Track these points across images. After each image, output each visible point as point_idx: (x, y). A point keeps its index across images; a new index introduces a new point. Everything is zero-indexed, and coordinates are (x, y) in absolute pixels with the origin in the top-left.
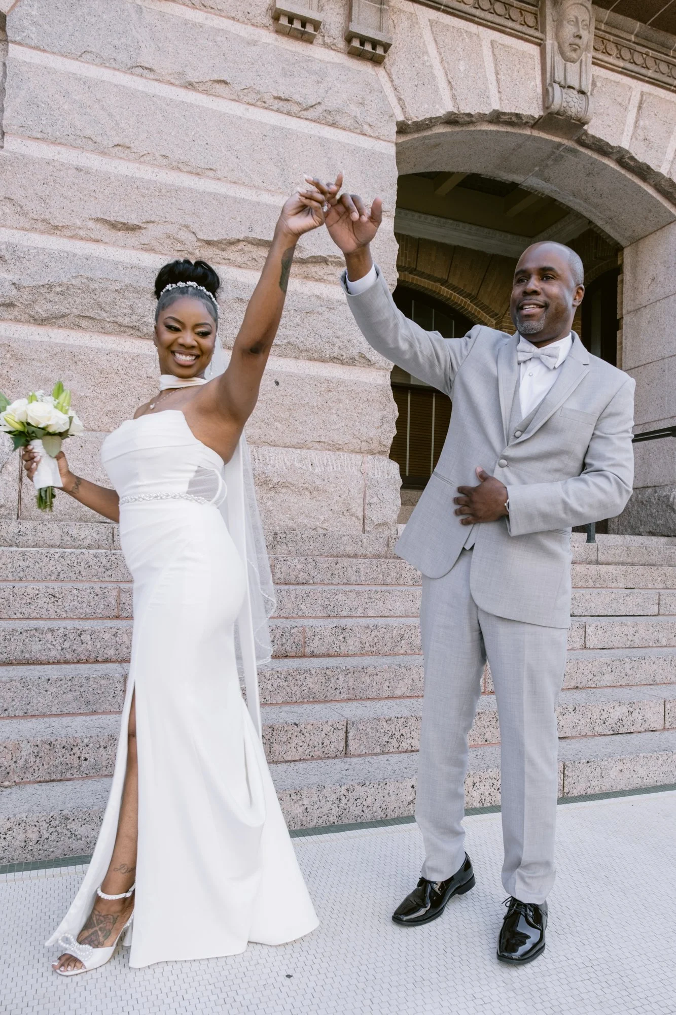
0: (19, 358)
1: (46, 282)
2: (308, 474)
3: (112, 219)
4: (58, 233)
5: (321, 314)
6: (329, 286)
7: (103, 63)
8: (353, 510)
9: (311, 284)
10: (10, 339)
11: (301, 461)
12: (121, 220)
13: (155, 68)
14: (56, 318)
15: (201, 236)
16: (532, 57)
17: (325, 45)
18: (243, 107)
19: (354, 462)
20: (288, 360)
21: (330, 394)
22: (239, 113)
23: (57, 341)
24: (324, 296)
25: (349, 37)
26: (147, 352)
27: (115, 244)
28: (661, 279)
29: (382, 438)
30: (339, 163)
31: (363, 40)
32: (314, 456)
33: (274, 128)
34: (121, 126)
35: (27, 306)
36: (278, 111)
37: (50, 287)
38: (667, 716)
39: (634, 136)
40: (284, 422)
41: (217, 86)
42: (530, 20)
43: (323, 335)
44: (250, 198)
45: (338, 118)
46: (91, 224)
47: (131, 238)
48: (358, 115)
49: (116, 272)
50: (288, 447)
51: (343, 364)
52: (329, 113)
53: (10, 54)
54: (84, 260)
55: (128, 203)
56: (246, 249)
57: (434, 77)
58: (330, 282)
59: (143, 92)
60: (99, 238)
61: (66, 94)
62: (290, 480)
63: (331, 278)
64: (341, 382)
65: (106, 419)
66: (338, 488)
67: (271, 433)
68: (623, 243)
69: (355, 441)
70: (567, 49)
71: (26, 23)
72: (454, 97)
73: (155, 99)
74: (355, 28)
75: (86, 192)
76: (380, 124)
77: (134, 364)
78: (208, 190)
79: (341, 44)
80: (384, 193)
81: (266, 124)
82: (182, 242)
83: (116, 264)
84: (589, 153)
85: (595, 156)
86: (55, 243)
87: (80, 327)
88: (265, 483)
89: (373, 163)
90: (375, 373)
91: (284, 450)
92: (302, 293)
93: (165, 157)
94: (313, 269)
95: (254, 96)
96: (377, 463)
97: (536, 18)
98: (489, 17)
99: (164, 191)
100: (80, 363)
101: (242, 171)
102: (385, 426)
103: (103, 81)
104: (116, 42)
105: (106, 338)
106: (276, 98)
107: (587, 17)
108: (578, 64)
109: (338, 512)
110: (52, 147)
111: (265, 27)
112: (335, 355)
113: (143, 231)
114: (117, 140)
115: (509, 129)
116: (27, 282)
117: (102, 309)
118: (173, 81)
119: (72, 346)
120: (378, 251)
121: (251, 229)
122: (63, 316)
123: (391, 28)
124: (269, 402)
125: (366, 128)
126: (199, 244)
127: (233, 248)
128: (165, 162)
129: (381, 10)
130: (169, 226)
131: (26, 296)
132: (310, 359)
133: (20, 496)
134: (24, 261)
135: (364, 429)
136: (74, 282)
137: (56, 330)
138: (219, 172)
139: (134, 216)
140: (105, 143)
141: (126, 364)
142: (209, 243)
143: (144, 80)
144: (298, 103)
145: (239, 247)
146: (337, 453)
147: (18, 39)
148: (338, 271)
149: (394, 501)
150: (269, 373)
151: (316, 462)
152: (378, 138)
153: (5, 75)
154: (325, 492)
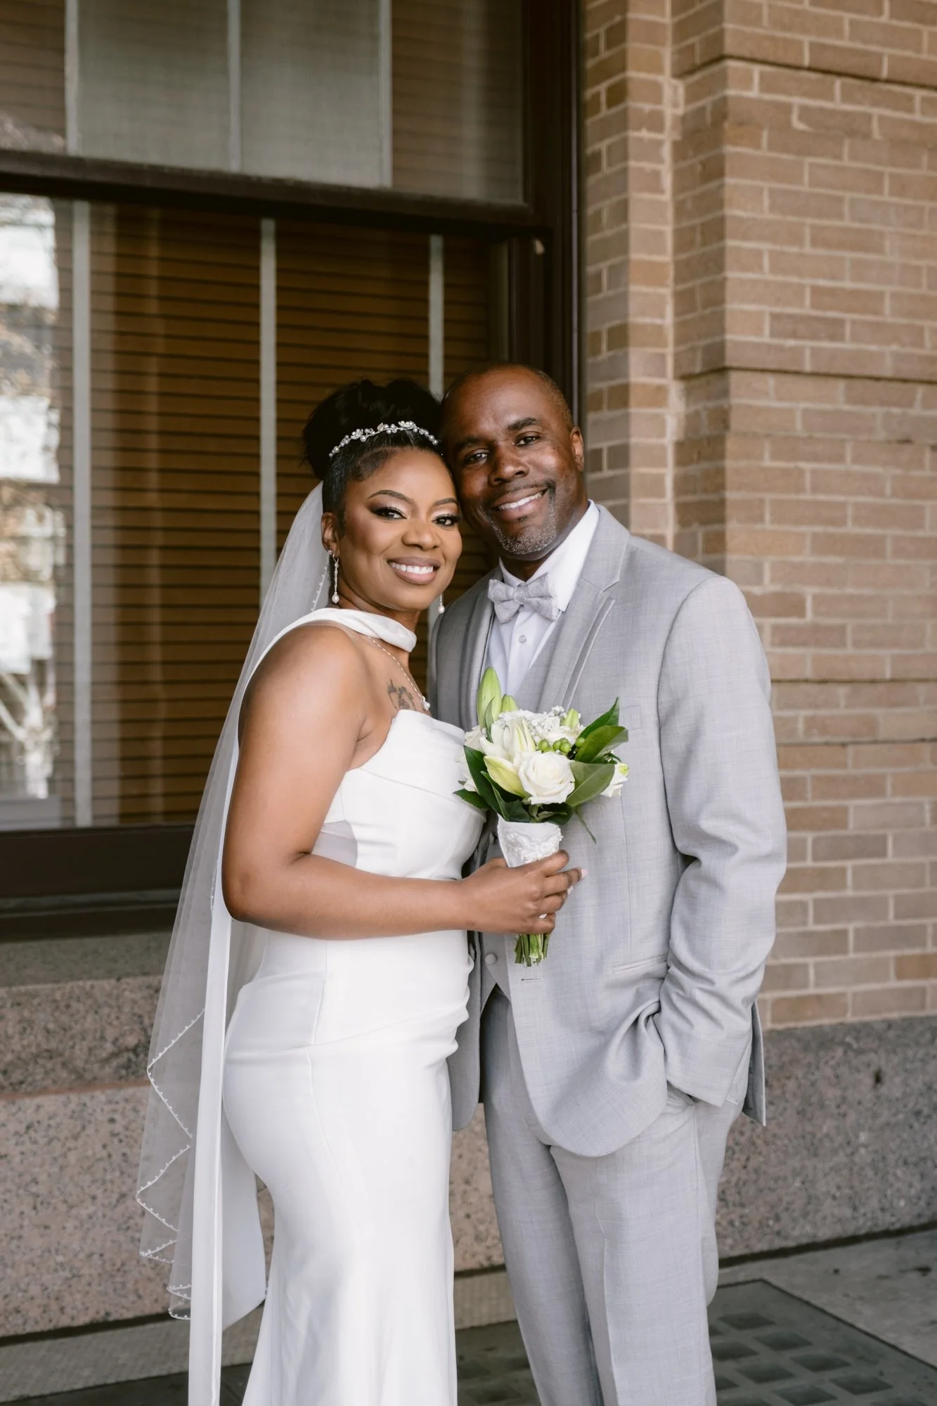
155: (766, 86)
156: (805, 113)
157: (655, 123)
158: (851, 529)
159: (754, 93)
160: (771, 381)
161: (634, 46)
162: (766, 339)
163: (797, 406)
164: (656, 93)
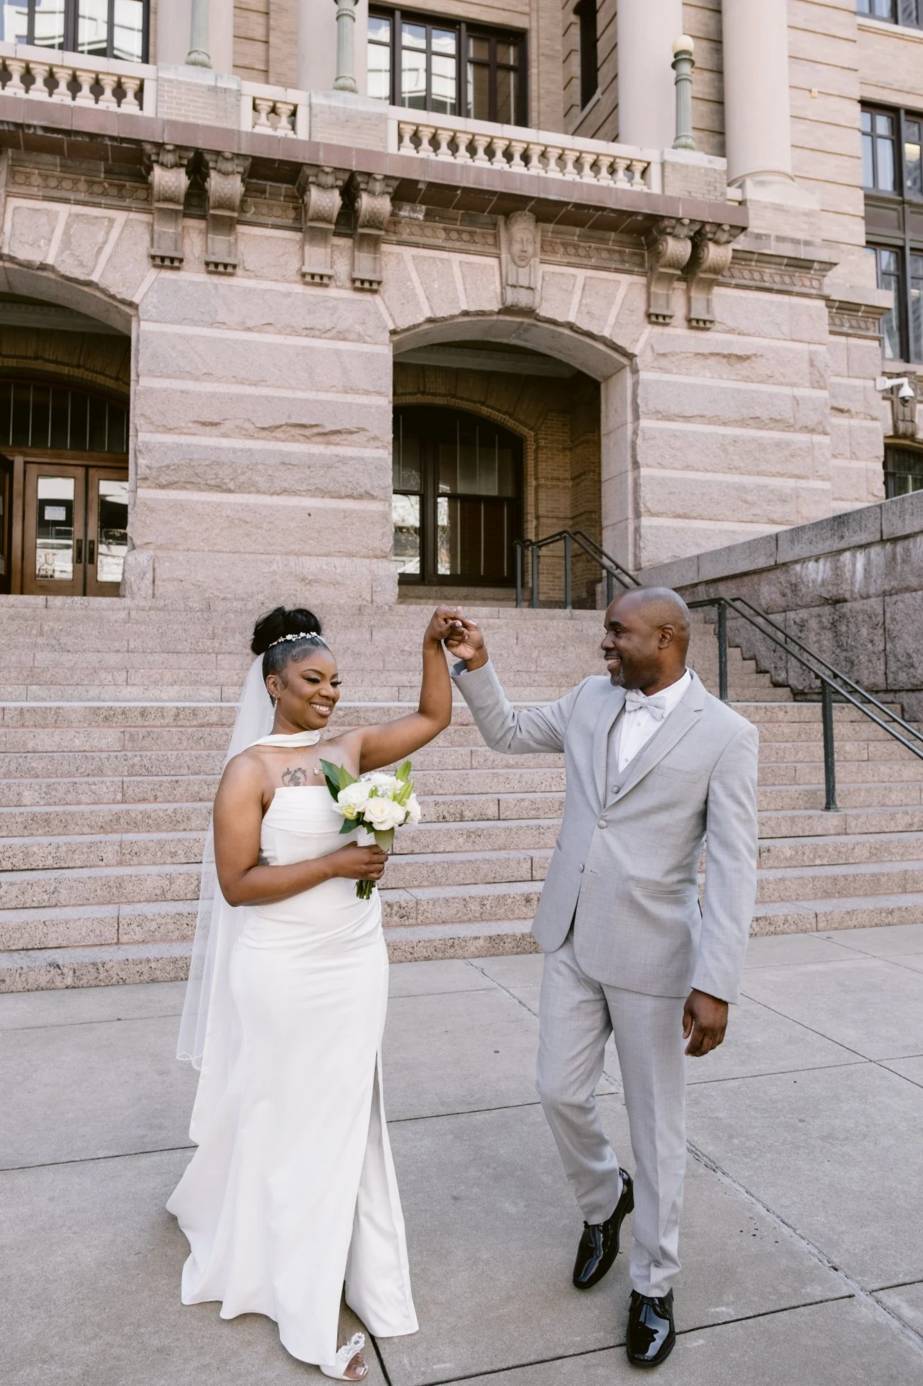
0: (151, 510)
1: (166, 463)
2: (332, 573)
3: (203, 420)
4: (172, 432)
5: (337, 467)
6: (344, 448)
7: (195, 323)
8: (364, 596)
9: (332, 447)
10: (145, 499)
11: (327, 565)
12: (208, 420)
13: (226, 322)
14: (172, 484)
15: (258, 425)
16: (492, 267)
17: (337, 287)
18: (283, 337)
19: (364, 564)
20: (318, 499)
21: (346, 519)
22: (280, 342)
23: (173, 498)
24: (341, 454)
25: (354, 281)
26: (227, 501)
27: (205, 435)
28: (619, 410)
29: (381, 547)
30: (348, 365)
31: (363, 282)
32: (336, 561)
33: (304, 348)
34: (206, 362)
35: (156, 478)
36: (306, 336)
37: (168, 467)
39: (579, 311)
40: (315, 540)
41: (266, 327)
42: (491, 240)
43: (339, 481)
44: (289, 396)
45: (347, 335)
46: (190, 424)
47: (215, 430)
48: (361, 331)
49: (206, 453)
50: (319, 556)
51: (354, 499)
52: (341, 332)
53: (142, 328)
54: (187, 447)
55: (213, 409)
56: (287, 430)
57: (415, 295)
58: (345, 445)
59: (220, 338)
60: (195, 432)
61: (174, 347)
62: (319, 577)
63: (345, 442)
64: (353, 511)
65: (202, 544)
66: (353, 582)
67: (307, 547)
68: (600, 380)
69: (364, 550)
70: (517, 260)
71: (150, 307)
72: (431, 307)
73: (227, 341)
74: (357, 275)
75: (187, 406)
76: (377, 334)
77: (219, 509)
78: (262, 394)
79: (348, 284)
81: (298, 346)
82: (246, 430)
83: (206, 447)
84: (546, 325)
85: (552, 327)
86: (169, 439)
87: (185, 488)
88: (303, 580)
89: (373, 361)
90: (376, 503)
91: (315, 558)
92: (326, 454)
93: (234, 377)
94: (333, 438)
95: (289, 329)
96: (380, 564)
97: (495, 238)
98: (457, 245)
99: (234, 399)
100: (186, 511)
101: (283, 379)
102: (384, 540)
103: (195, 336)
104: (202, 310)
105: (201, 493)
106: (304, 329)
107: (530, 237)
108: (528, 268)
109: (353, 598)
110: (167, 380)
111: (296, 282)
112: (348, 493)
113: (222, 425)
114: (205, 371)
115: (480, 318)
116: (155, 465)
117: (198, 476)
118: (238, 328)
119: (181, 500)
120: (378, 420)
121: (289, 417)
122: (175, 483)
123: (384, 266)
124: (305, 527)
125: (367, 338)
126: (257, 430)
127: (279, 430)
128: (234, 380)
129: (375, 258)
130: (238, 421)
131: (154, 473)
132: (332, 497)
133: (153, 592)
134: (154, 452)
135: (370, 542)
136: (181, 462)
137: (172, 491)
138: (268, 382)
139: (216, 417)
140: (198, 373)
141: (214, 509)
142: (263, 429)
143: (221, 330)
144: (319, 330)
145: (282, 429)
146: (352, 558)
147: (147, 318)
148: (350, 437)
149: (393, 589)
150: (304, 508)
151: (337, 565)
152: (376, 344)
153: (138, 340)
154: (344, 584)
155: (545, 481)
156: (550, 485)
157: (531, 486)
159: (543, 482)
161: (528, 477)
163: (549, 521)
164: (532, 482)
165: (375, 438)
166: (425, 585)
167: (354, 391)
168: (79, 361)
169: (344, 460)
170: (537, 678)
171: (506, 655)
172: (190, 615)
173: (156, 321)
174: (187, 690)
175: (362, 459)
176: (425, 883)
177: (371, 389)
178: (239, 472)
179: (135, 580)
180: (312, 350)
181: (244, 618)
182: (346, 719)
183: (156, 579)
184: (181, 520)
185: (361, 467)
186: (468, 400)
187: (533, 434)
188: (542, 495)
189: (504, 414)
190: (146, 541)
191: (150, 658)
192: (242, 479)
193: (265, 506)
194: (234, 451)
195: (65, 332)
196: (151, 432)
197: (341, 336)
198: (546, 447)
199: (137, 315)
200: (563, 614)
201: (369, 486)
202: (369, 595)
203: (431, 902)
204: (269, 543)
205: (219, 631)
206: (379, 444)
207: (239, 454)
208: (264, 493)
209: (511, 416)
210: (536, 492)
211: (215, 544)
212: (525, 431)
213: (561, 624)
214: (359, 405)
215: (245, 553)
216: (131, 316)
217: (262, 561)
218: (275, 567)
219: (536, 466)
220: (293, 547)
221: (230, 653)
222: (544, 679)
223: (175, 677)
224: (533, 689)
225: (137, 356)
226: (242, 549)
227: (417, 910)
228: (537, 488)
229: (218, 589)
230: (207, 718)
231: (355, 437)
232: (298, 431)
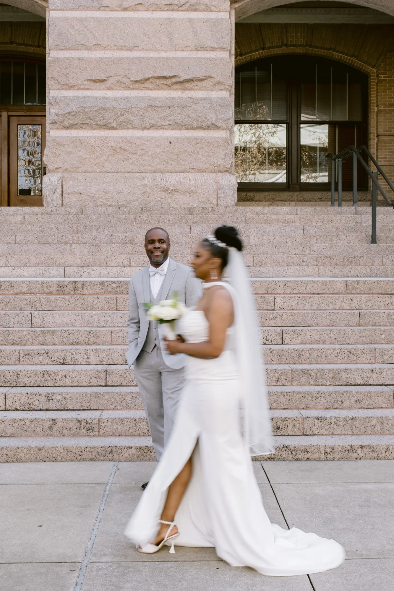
0: (60, 145)
1: (68, 111)
2: (187, 184)
3: (94, 78)
4: (72, 88)
5: (190, 107)
6: (196, 92)
7: (88, 9)
8: (211, 201)
9: (187, 92)
10: (55, 137)
11: (184, 179)
12: (98, 78)
13: (109, 6)
14: (73, 125)
15: (132, 79)
18: (150, 13)
19: (211, 177)
20: (176, 131)
21: (198, 145)
22: (148, 16)
23: (74, 135)
24: (194, 97)
26: (111, 135)
27: (96, 89)
29: (225, 164)
30: (199, 30)
32: (190, 175)
33: (166, 19)
34: (96, 36)
35: (61, 122)
36: (167, 10)
37: (69, 113)
38: (254, 262)
40: (175, 161)
41: (138, 6)
43: (192, 117)
44: (155, 56)
45: (197, 7)
46: (85, 82)
47: (103, 86)
48: (208, 3)
49: (96, 102)
50: (178, 172)
51: (204, 129)
52: (193, 5)
53: (51, 16)
54: (83, 99)
55: (101, 70)
56: (153, 81)
58: (196, 90)
59: (105, 18)
60: (89, 88)
61: (73, 27)
62: (178, 188)
63: (196, 88)
64: (203, 139)
65: (95, 167)
66: (203, 191)
67: (169, 166)
69: (211, 167)
73: (110, 20)
75: (83, 69)
76: (220, 4)
77: (106, 141)
78: (136, 56)
80: (223, 39)
81: (162, 18)
82: (124, 83)
83: (96, 98)
86: (71, 93)
87: (82, 128)
88: (167, 190)
89: (217, 25)
90: (221, 132)
91: (175, 174)
92: (182, 97)
93: (115, 45)
94: (187, 85)
95: (155, 6)
96: (223, 177)
99: (115, 61)
100: (83, 144)
101: (151, 44)
102: (227, 158)
103: (88, 18)
106: (165, 5)
109: (203, 202)
110: (69, 52)
112: (199, 125)
113: (107, 81)
114: (94, 43)
116: (61, 112)
117: (91, 119)
118: (117, 9)
119: (80, 137)
120: (221, 70)
121: (155, 72)
122: (75, 125)
124: (167, 152)
125: (212, 8)
126: (132, 83)
127: (148, 82)
128: (115, 47)
130: (118, 77)
131: (60, 118)
132: (187, 129)
133: (62, 202)
134: (59, 103)
135: (215, 161)
136: (78, 110)
137: (73, 131)
138: (140, 47)
140: (89, 45)
141: (102, 142)
142: (136, 82)
143: (105, 12)
144: (177, 5)
145: (150, 81)
146: (202, 173)
147: (53, 8)
148: (200, 84)
149: (233, 195)
150: (167, 138)
151: (191, 179)
152: (220, 11)
153: (49, 25)
154: (196, 192)
155: (383, 107)
156: (388, 109)
157: (374, 112)
158: (393, 150)
159: (382, 108)
160: (384, 136)
161: (371, 104)
162: (383, 132)
163: (387, 139)
164: (374, 109)
165: (219, 83)
166: (290, 191)
167: (204, 49)
168: (39, 42)
169: (195, 101)
170: (305, 260)
171: (290, 243)
172: (65, 217)
173: (61, 10)
174: (41, 269)
175: (209, 99)
176: (119, 407)
177: (216, 46)
178: (119, 114)
179: (49, 194)
180: (171, 21)
181: (102, 218)
182: (119, 290)
183: (64, 193)
184: (80, 151)
185: (208, 106)
186: (322, 48)
187: (375, 71)
188: (381, 118)
189: (352, 56)
190: (56, 166)
191: (26, 248)
192: (122, 119)
193: (138, 138)
194: (116, 99)
195: (29, 23)
196: (59, 89)
197: (193, 8)
198: (385, 80)
199: (48, 7)
200: (349, 210)
201: (214, 119)
202: (215, 200)
203: (110, 421)
204: (142, 165)
205: (81, 229)
206: (222, 87)
207: (119, 101)
208: (138, 128)
209: (356, 57)
210: (377, 116)
211: (104, 167)
212: (368, 68)
213: (344, 218)
214: (208, 59)
215: (125, 172)
216: (46, 7)
217: (137, 178)
218: (146, 182)
219: (377, 96)
220: (158, 167)
221: (85, 243)
222: (311, 260)
223: (38, 261)
224: (297, 267)
225: (48, 36)
226: (123, 170)
227: (99, 426)
228: (379, 112)
229: (105, 199)
230: (20, 288)
231: (204, 83)
232: (162, 81)
